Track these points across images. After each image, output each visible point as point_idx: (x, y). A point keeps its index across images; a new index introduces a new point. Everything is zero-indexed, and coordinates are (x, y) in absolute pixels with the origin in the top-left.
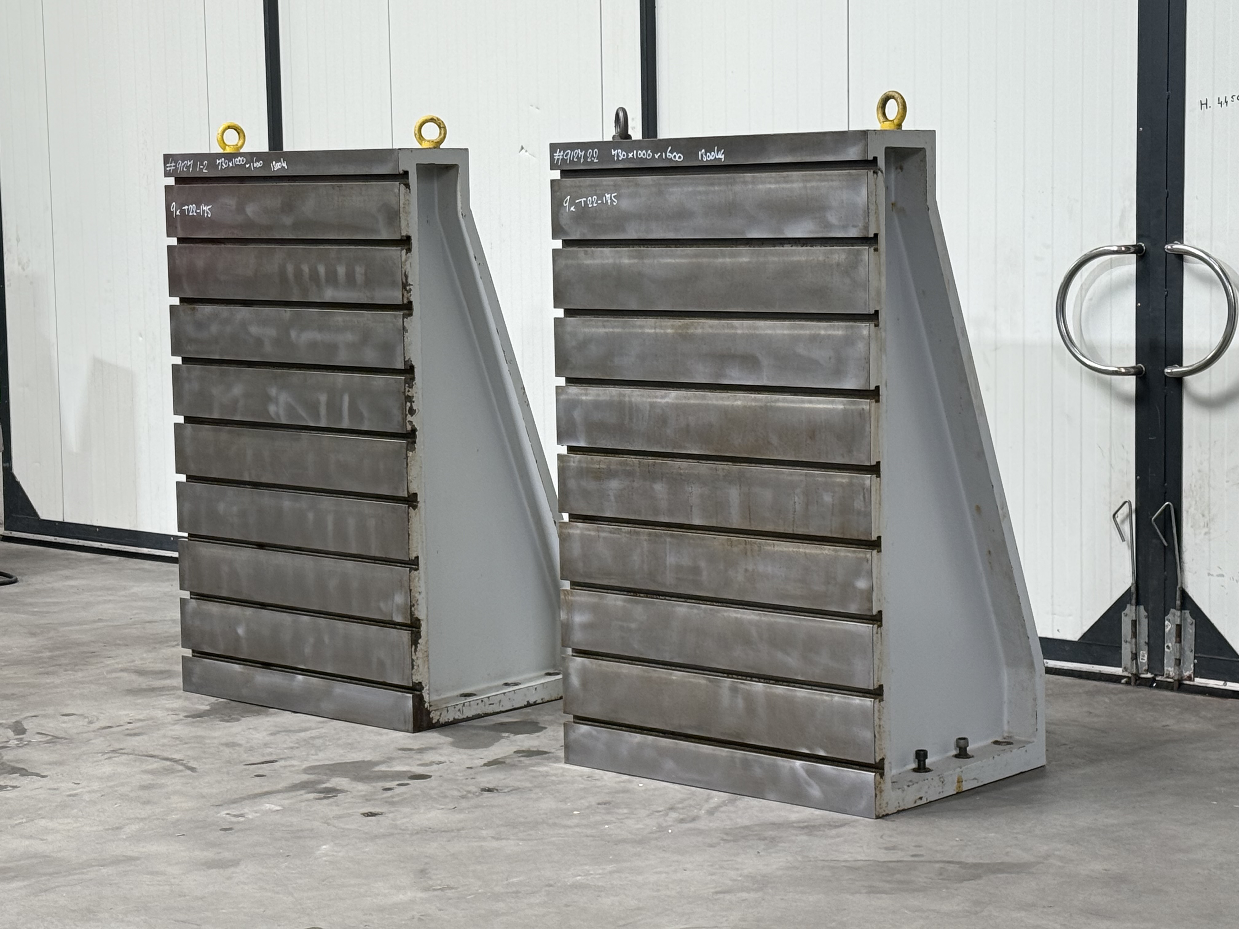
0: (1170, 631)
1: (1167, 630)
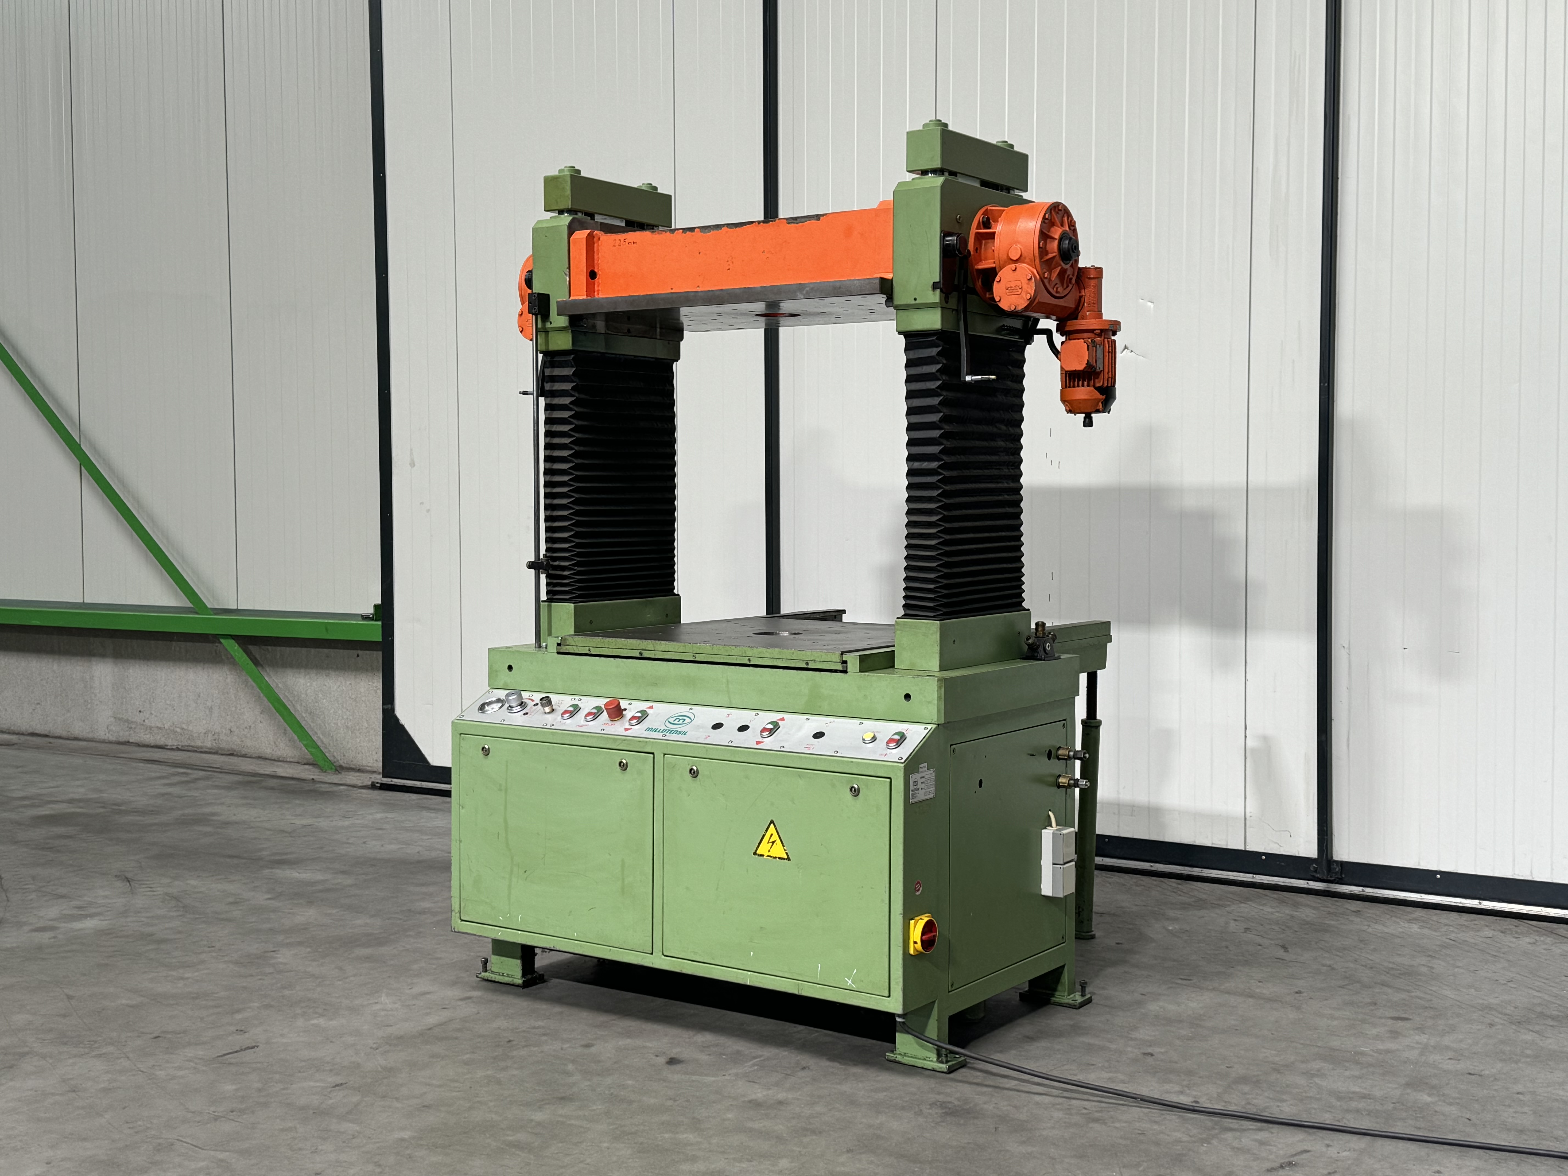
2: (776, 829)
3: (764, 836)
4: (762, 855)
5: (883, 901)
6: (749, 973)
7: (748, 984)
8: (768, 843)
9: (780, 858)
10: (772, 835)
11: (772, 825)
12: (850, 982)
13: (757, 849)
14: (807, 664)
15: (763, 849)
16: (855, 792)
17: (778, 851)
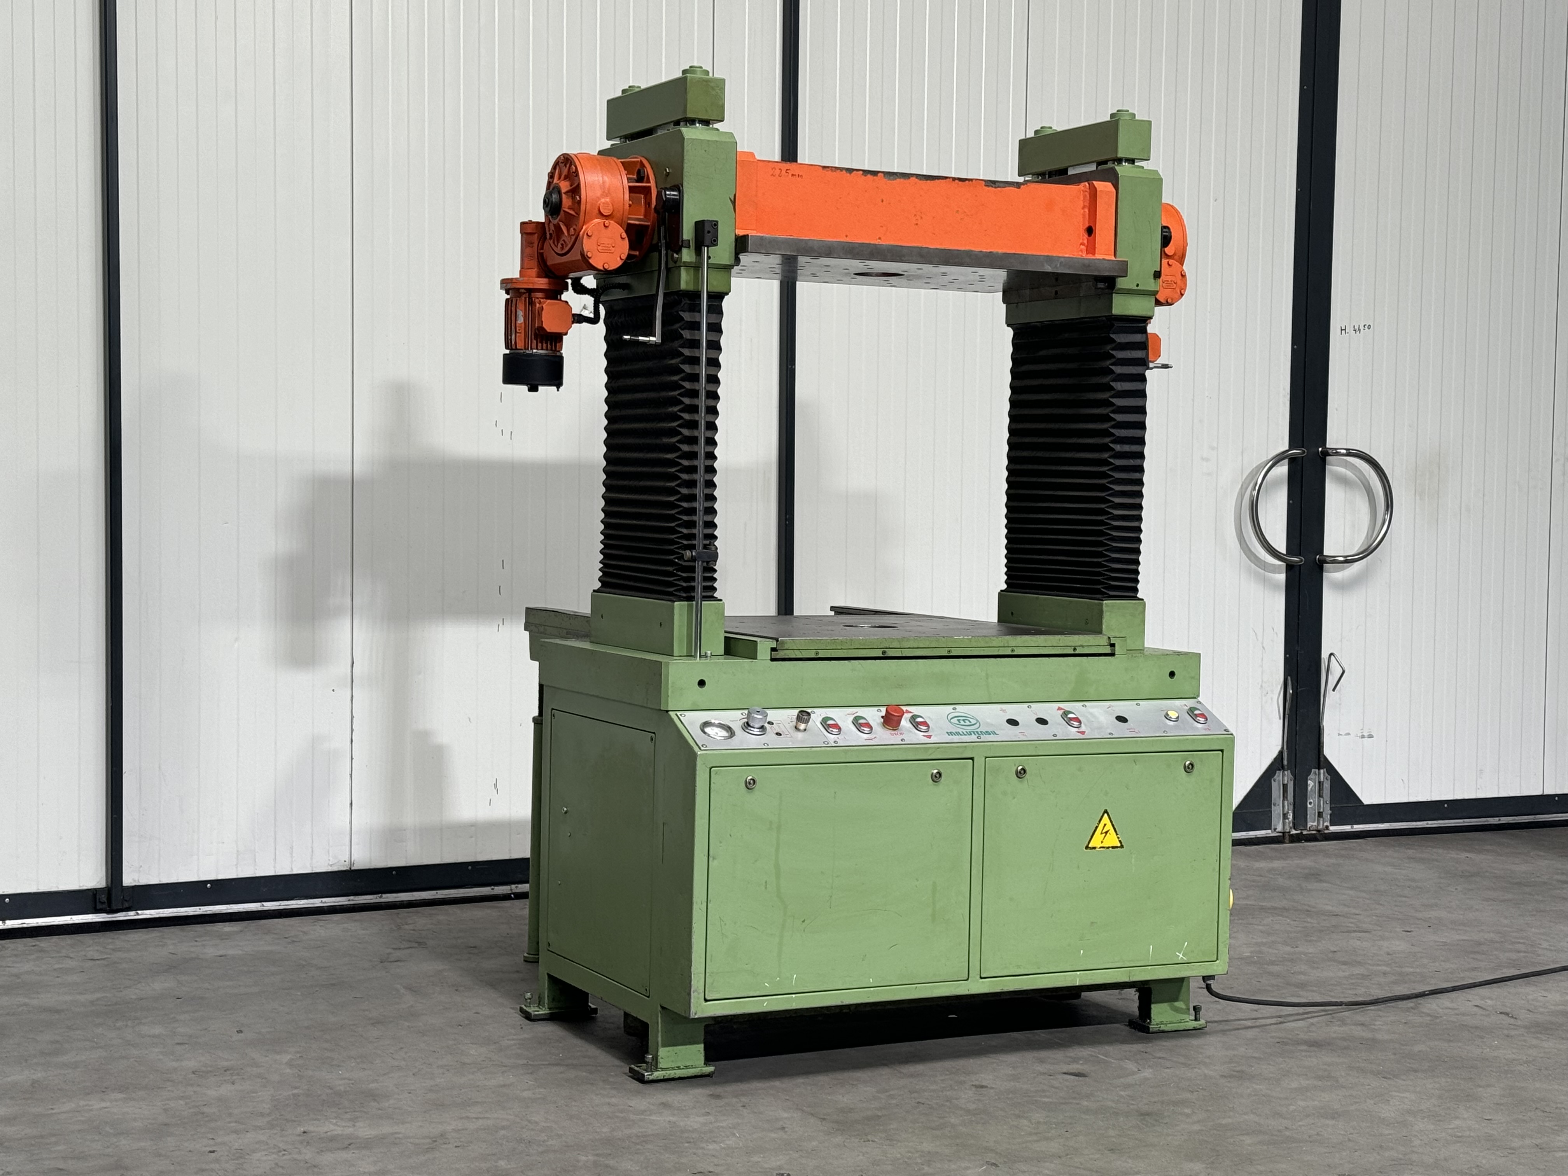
0: (1311, 789)
1: (1309, 788)
2: (1110, 818)
3: (1097, 827)
4: (1094, 848)
5: (1214, 869)
6: (1078, 973)
7: (1077, 984)
8: (1102, 833)
9: (1113, 847)
10: (1105, 825)
11: (1106, 815)
12: (1181, 956)
13: (1089, 843)
14: (1075, 649)
15: (1096, 842)
16: (1189, 768)
17: (1112, 840)
